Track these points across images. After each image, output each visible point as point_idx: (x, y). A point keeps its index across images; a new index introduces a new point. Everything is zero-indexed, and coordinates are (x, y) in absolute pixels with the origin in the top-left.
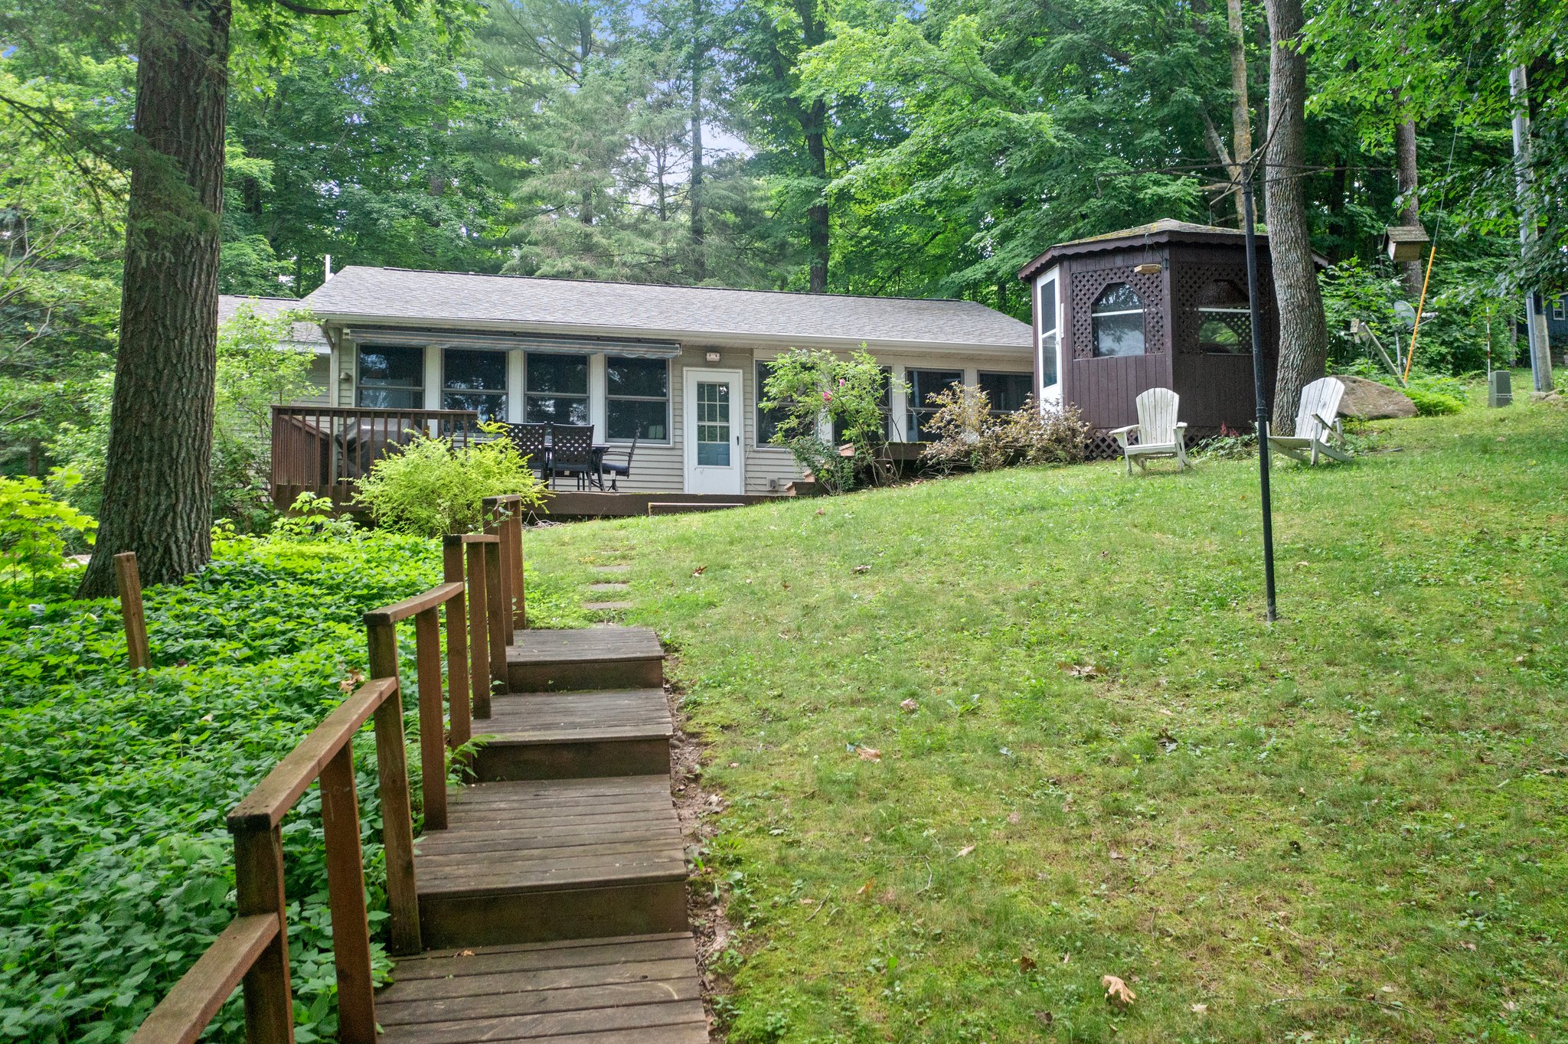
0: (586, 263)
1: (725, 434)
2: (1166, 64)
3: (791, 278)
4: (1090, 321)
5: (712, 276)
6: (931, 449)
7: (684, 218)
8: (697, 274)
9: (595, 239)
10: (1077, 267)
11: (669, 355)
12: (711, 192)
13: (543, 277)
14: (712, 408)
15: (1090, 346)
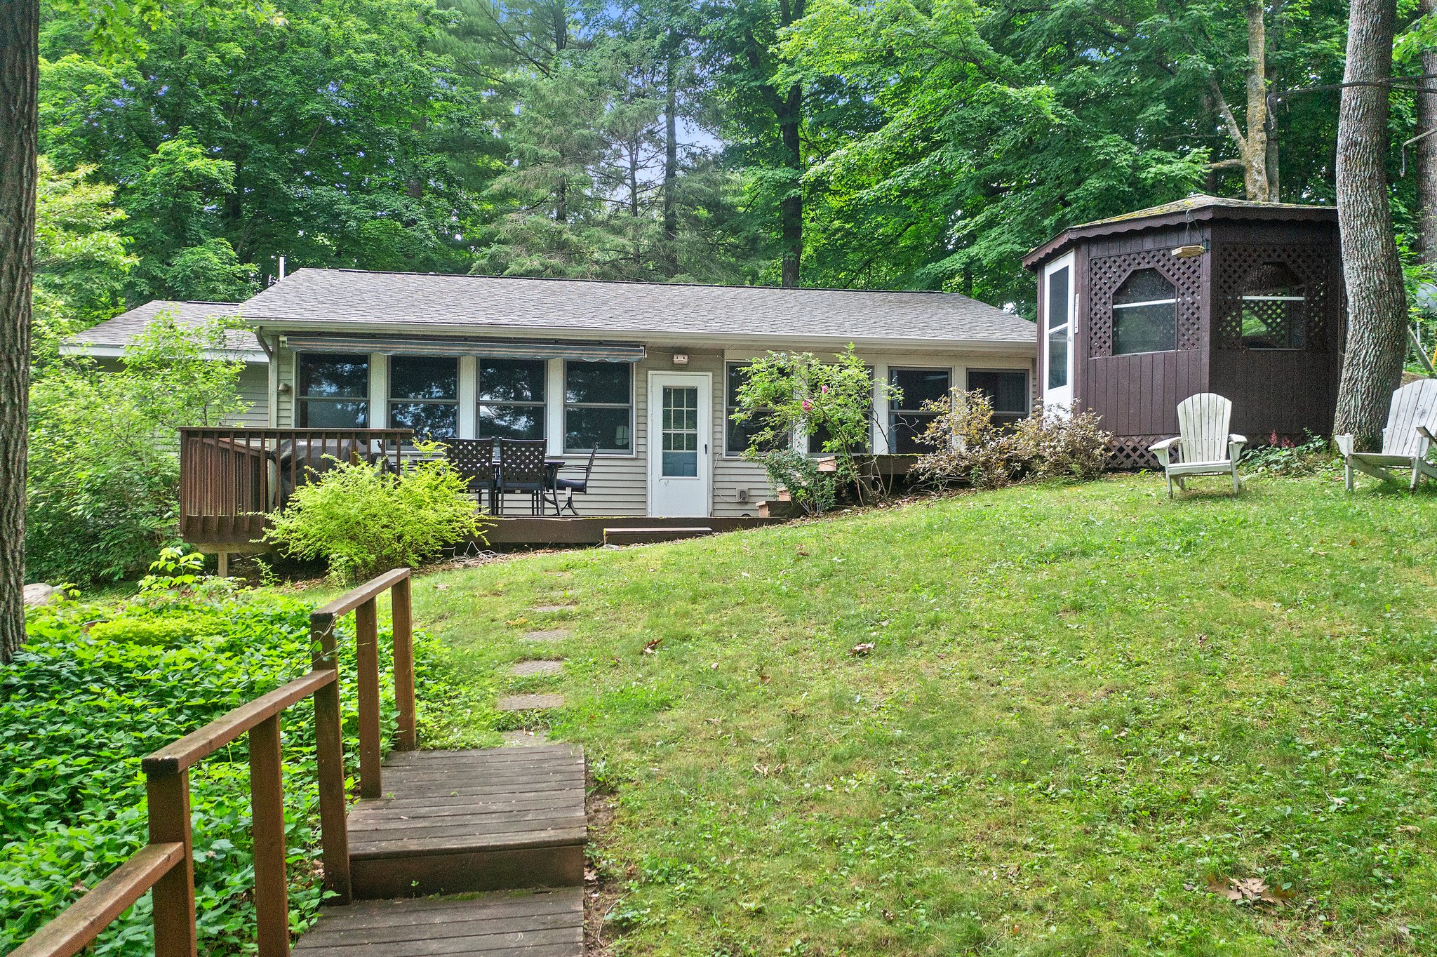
0: (556, 261)
1: (692, 441)
2: (1177, 30)
3: (762, 273)
4: (1110, 313)
5: (684, 271)
6: (924, 463)
7: (656, 214)
8: (668, 269)
9: (565, 236)
10: (1096, 252)
11: (632, 358)
12: (684, 185)
13: (514, 276)
14: (679, 415)
15: (1109, 343)
